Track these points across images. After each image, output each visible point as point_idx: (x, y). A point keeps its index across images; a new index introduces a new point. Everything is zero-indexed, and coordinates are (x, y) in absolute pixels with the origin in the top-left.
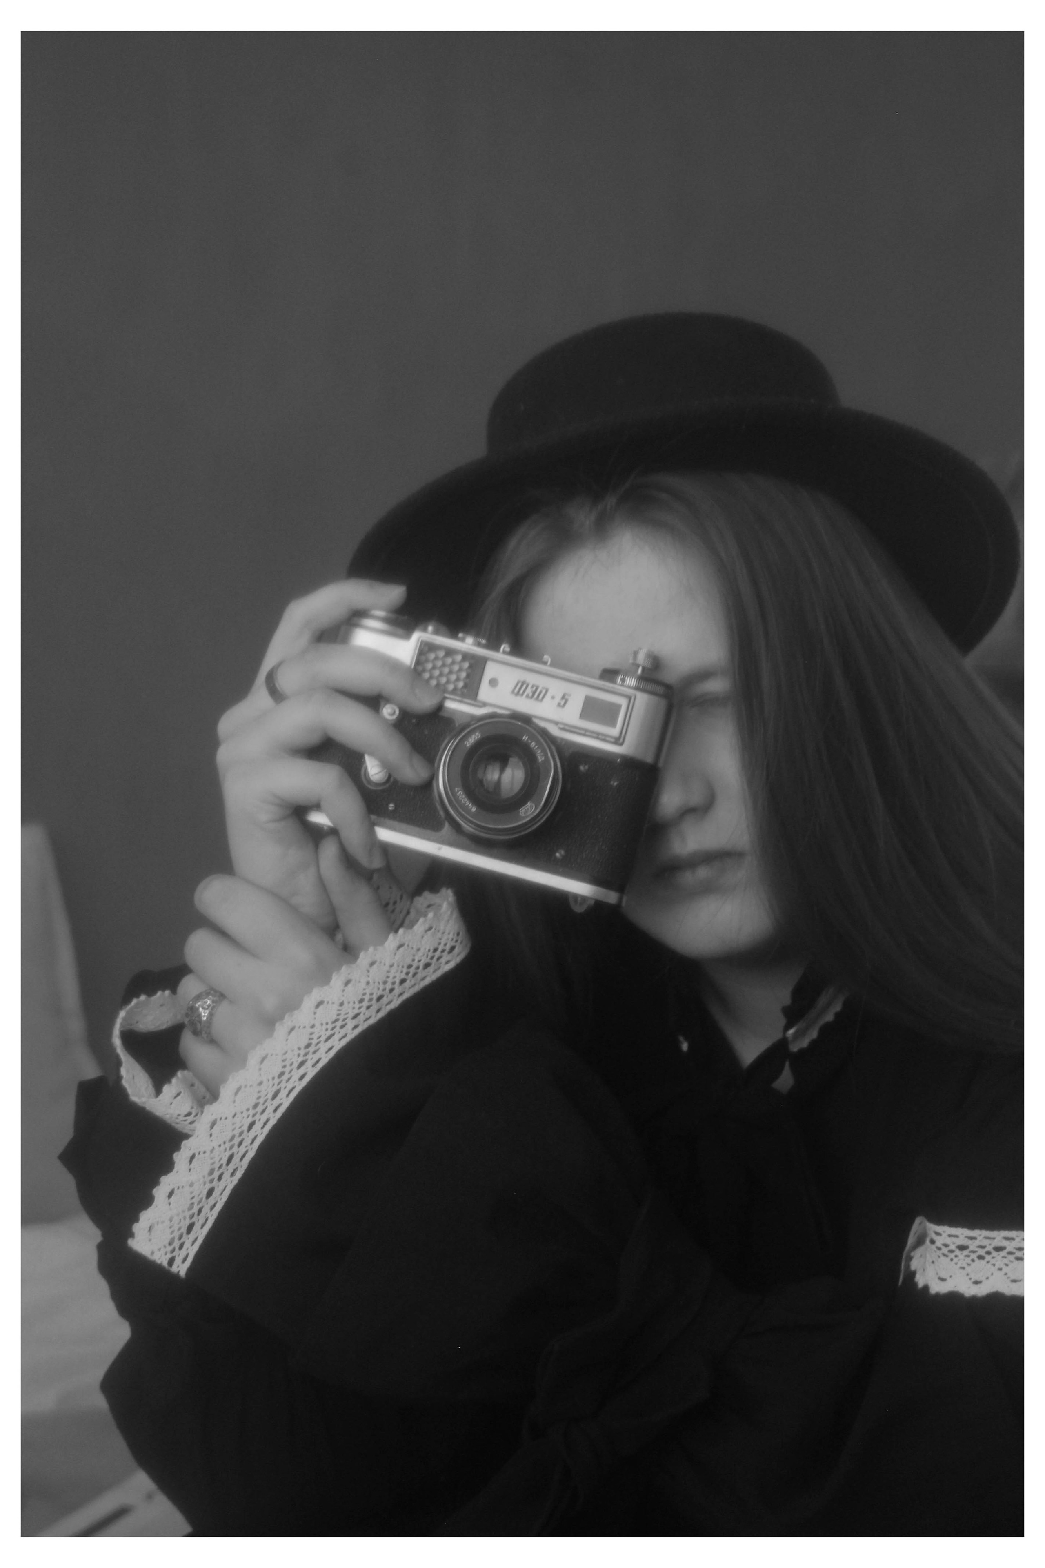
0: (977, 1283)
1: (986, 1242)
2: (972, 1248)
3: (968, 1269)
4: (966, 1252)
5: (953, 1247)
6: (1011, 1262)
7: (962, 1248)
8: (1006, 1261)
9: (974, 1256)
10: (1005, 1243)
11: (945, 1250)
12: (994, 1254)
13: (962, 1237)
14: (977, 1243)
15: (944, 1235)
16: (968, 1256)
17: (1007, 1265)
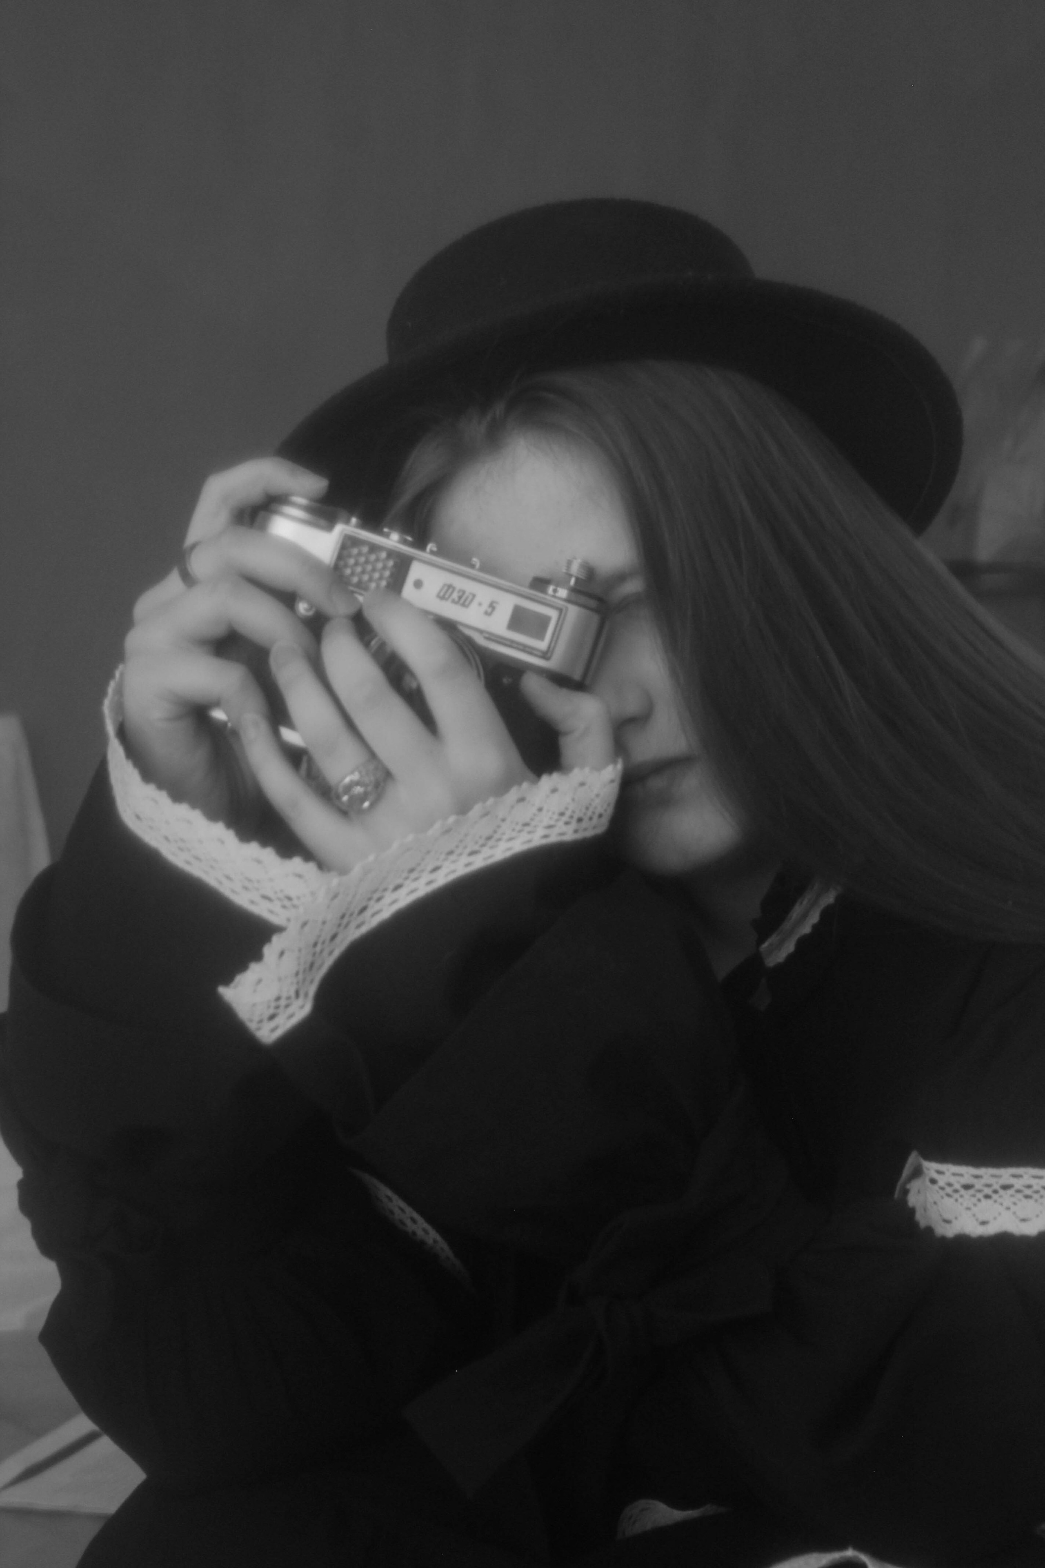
0: (984, 1223)
1: (992, 1181)
2: (978, 1187)
3: (975, 1209)
4: (971, 1192)
5: (957, 1186)
6: (1020, 1200)
7: (967, 1187)
8: (1013, 1199)
9: (980, 1196)
10: (1012, 1181)
11: (949, 1190)
12: (1002, 1192)
13: (966, 1176)
14: (984, 1181)
15: (948, 1174)
16: (974, 1196)
17: (1015, 1204)
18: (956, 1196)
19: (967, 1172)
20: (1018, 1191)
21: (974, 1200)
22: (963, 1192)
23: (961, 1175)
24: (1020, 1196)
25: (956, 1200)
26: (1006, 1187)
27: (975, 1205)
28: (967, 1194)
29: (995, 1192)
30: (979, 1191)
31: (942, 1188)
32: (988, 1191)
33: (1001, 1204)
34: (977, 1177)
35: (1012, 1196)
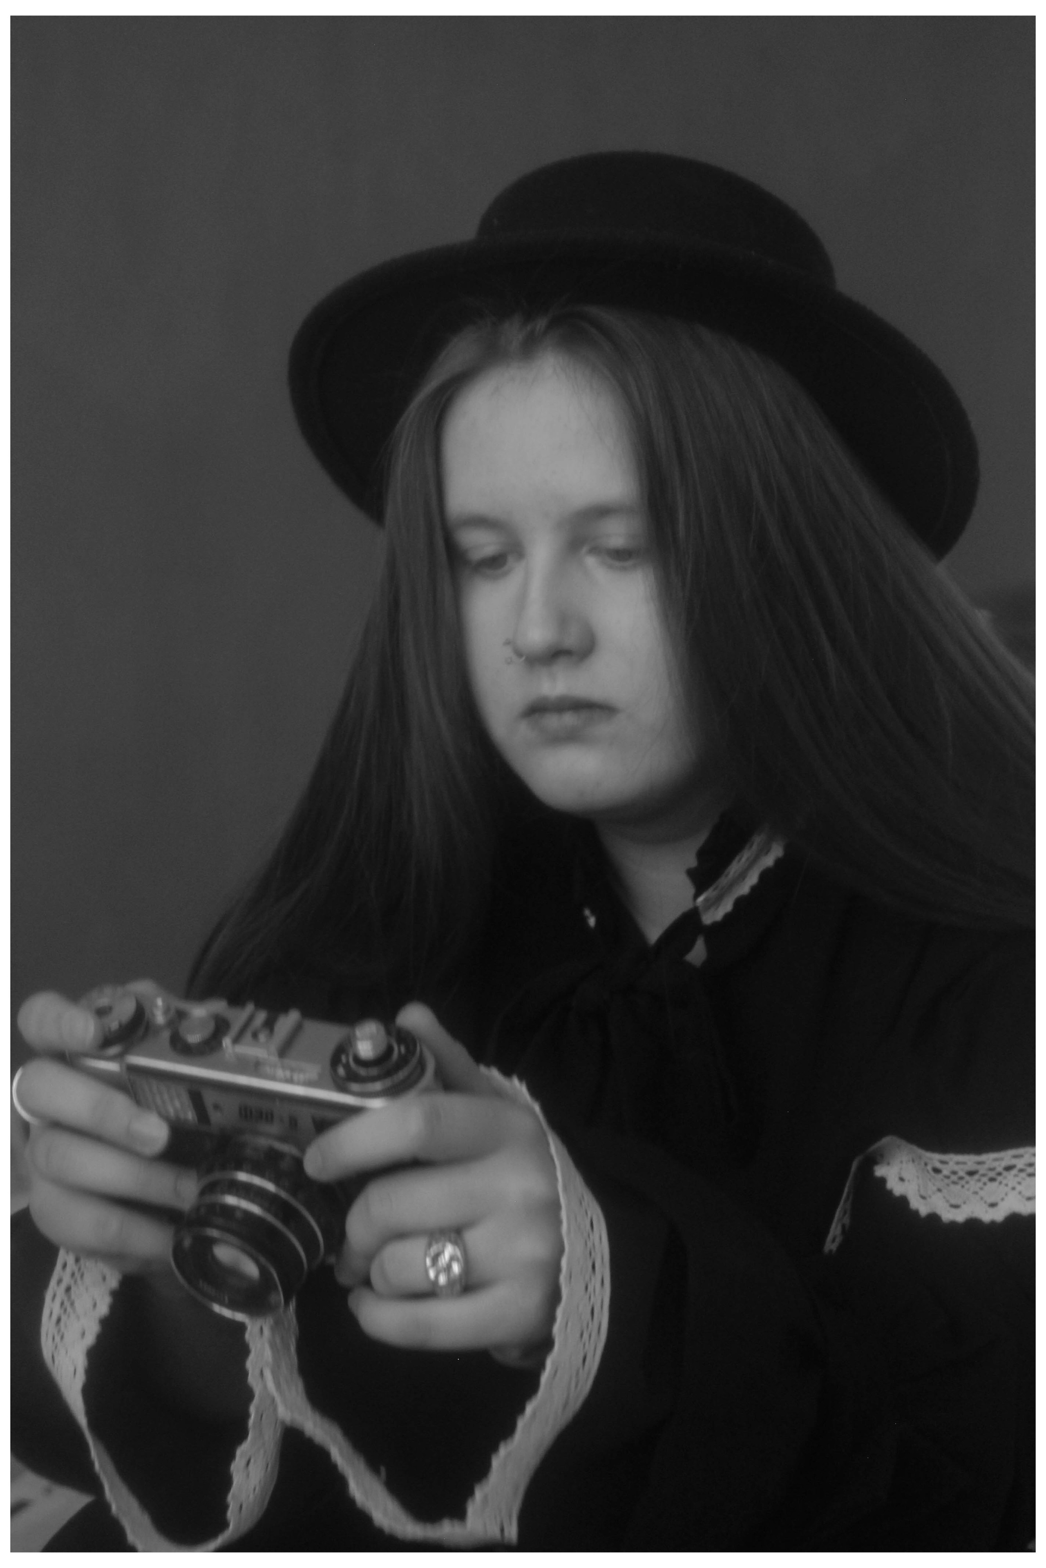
18: (963, 1182)
19: (970, 1160)
20: (1021, 1170)
21: (980, 1184)
22: (967, 1178)
23: (964, 1163)
24: (1023, 1175)
25: (963, 1187)
26: (1009, 1168)
27: (981, 1189)
28: (972, 1181)
29: (1000, 1174)
30: (984, 1175)
31: (948, 1177)
32: (992, 1174)
33: (1007, 1185)
34: (979, 1163)
35: (1016, 1176)
